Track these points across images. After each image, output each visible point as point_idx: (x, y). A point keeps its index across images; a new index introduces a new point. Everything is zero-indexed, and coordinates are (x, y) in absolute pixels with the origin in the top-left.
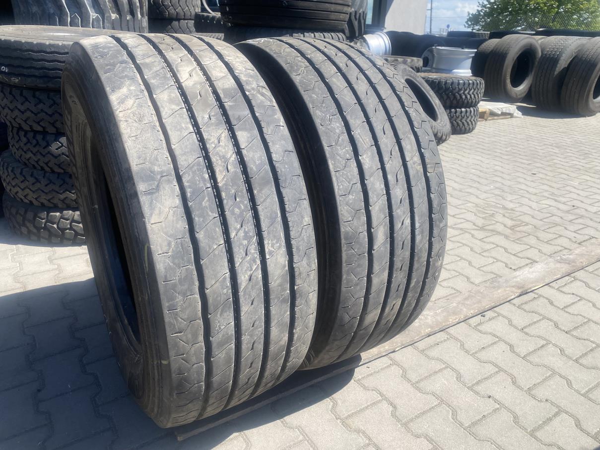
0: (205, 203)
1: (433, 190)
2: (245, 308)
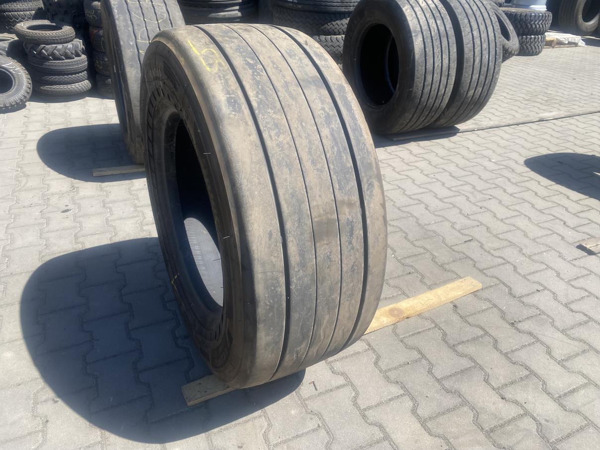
0: (429, 40)
1: (497, 47)
2: (435, 75)
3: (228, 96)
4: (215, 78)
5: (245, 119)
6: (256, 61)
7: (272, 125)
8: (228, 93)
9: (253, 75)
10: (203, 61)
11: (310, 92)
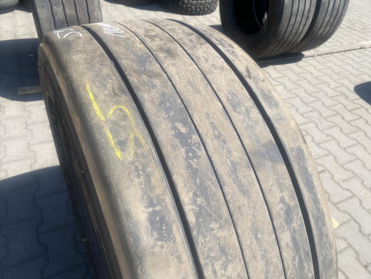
3: (150, 210)
4: (129, 174)
5: (178, 252)
6: (190, 128)
7: (218, 251)
8: (151, 204)
9: (187, 158)
10: (110, 135)
11: (266, 174)
